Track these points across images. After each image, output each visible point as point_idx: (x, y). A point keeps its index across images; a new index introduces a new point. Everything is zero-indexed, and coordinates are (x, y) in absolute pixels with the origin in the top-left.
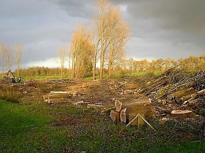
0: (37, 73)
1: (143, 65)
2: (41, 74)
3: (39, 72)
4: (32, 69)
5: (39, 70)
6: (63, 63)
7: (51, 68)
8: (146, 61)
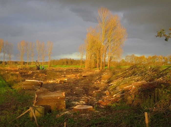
0: (66, 63)
1: (141, 60)
2: (68, 64)
3: (67, 62)
4: (62, 60)
5: (67, 61)
6: (82, 56)
7: (76, 60)
8: (143, 57)
